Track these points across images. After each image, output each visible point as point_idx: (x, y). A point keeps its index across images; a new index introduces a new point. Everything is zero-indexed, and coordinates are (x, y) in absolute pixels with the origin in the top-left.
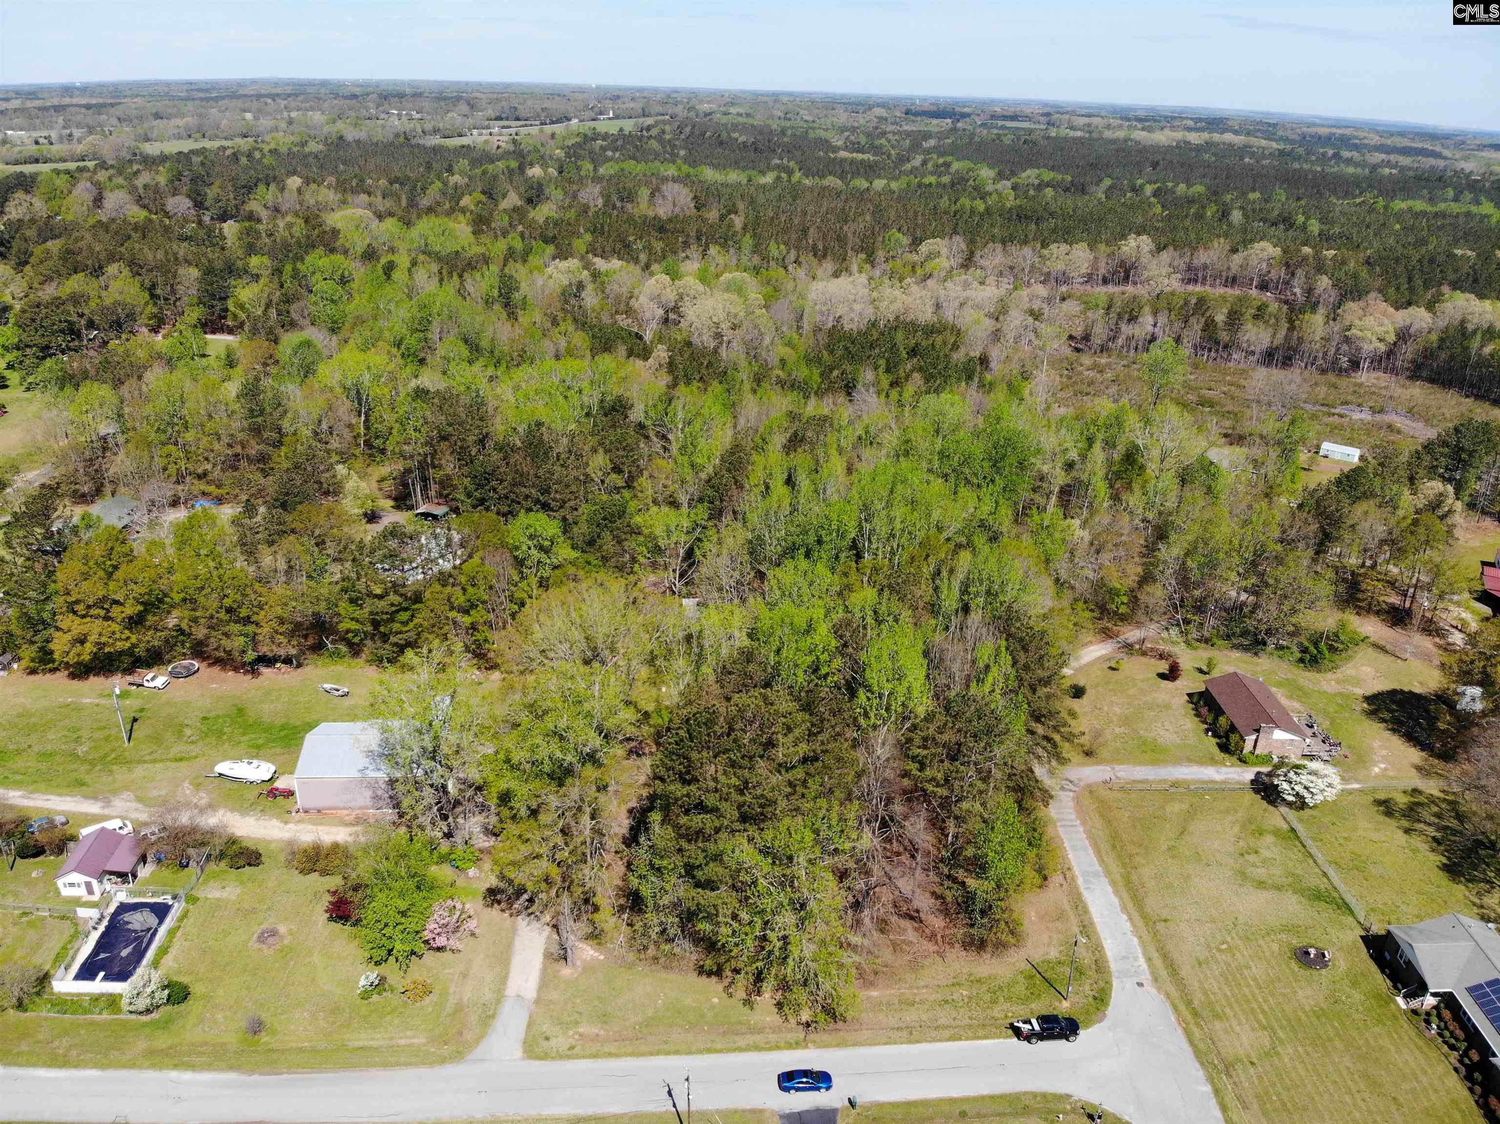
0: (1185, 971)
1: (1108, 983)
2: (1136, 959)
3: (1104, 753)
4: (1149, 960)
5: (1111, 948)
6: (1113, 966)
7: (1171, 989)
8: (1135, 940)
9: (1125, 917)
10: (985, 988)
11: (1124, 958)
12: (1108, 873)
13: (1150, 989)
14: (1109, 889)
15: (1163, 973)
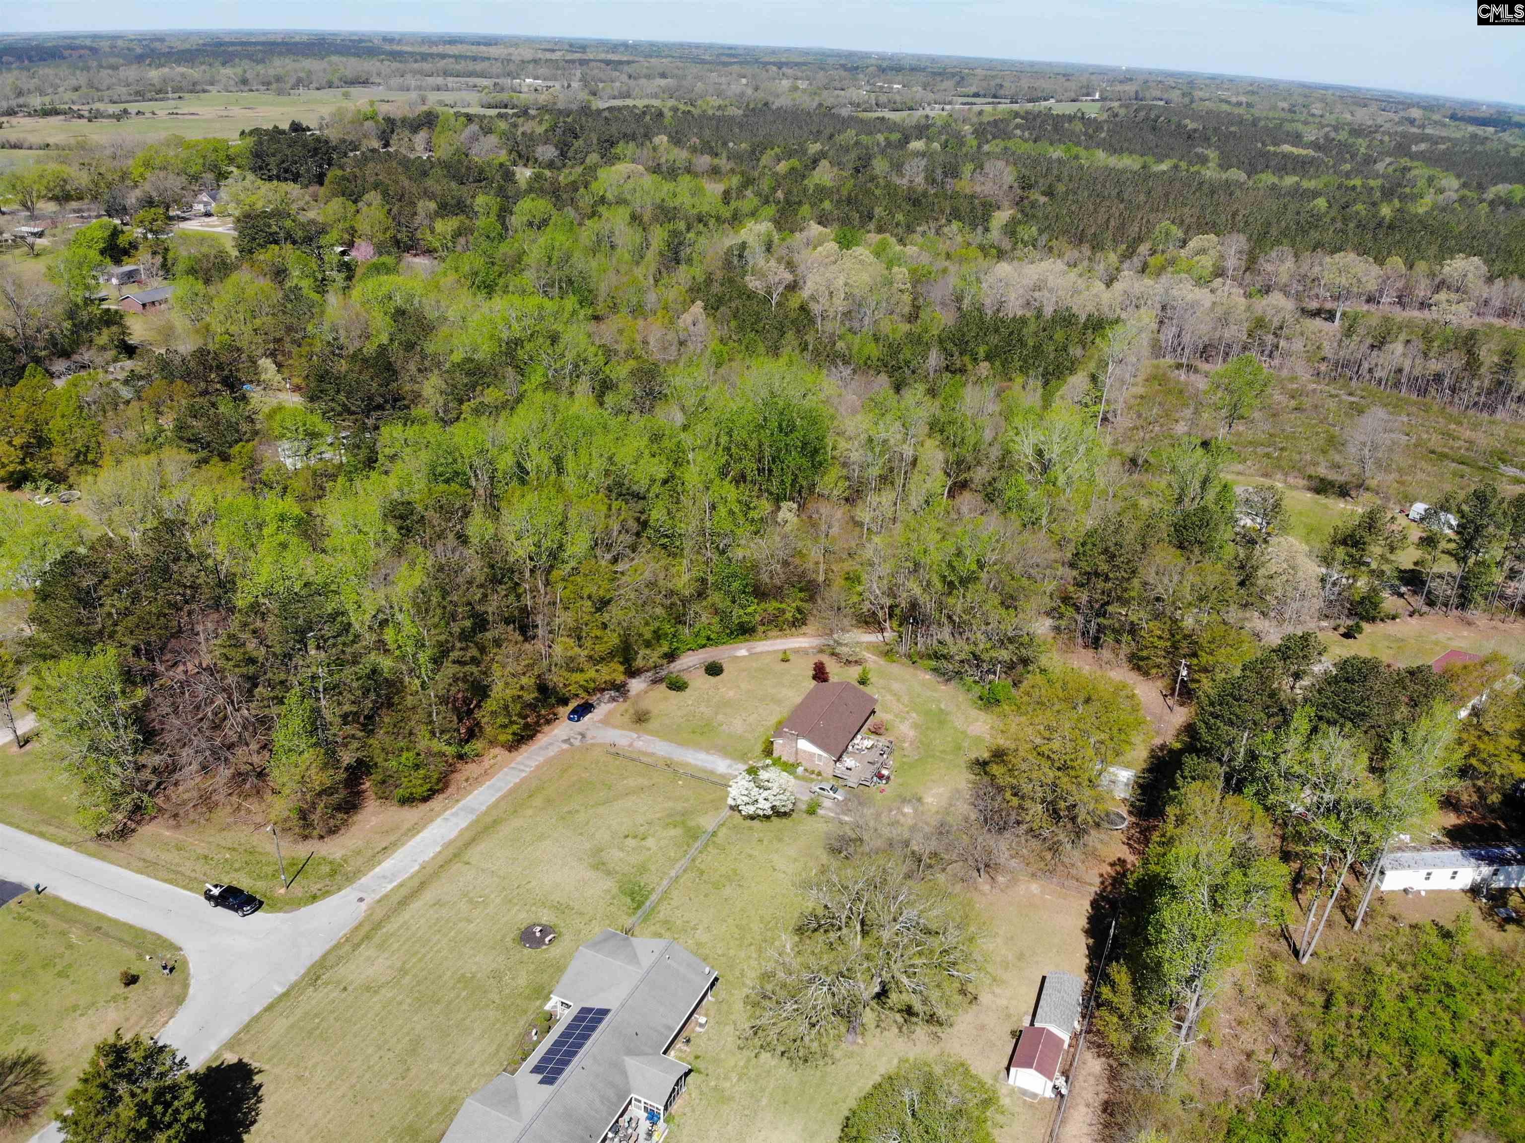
0: (416, 905)
1: (339, 890)
2: (391, 881)
3: (653, 724)
4: (401, 885)
5: (388, 865)
6: (364, 880)
7: (379, 914)
8: (416, 867)
9: (438, 849)
10: (248, 858)
11: (384, 877)
12: (486, 813)
13: (363, 906)
14: (464, 824)
15: (396, 899)
